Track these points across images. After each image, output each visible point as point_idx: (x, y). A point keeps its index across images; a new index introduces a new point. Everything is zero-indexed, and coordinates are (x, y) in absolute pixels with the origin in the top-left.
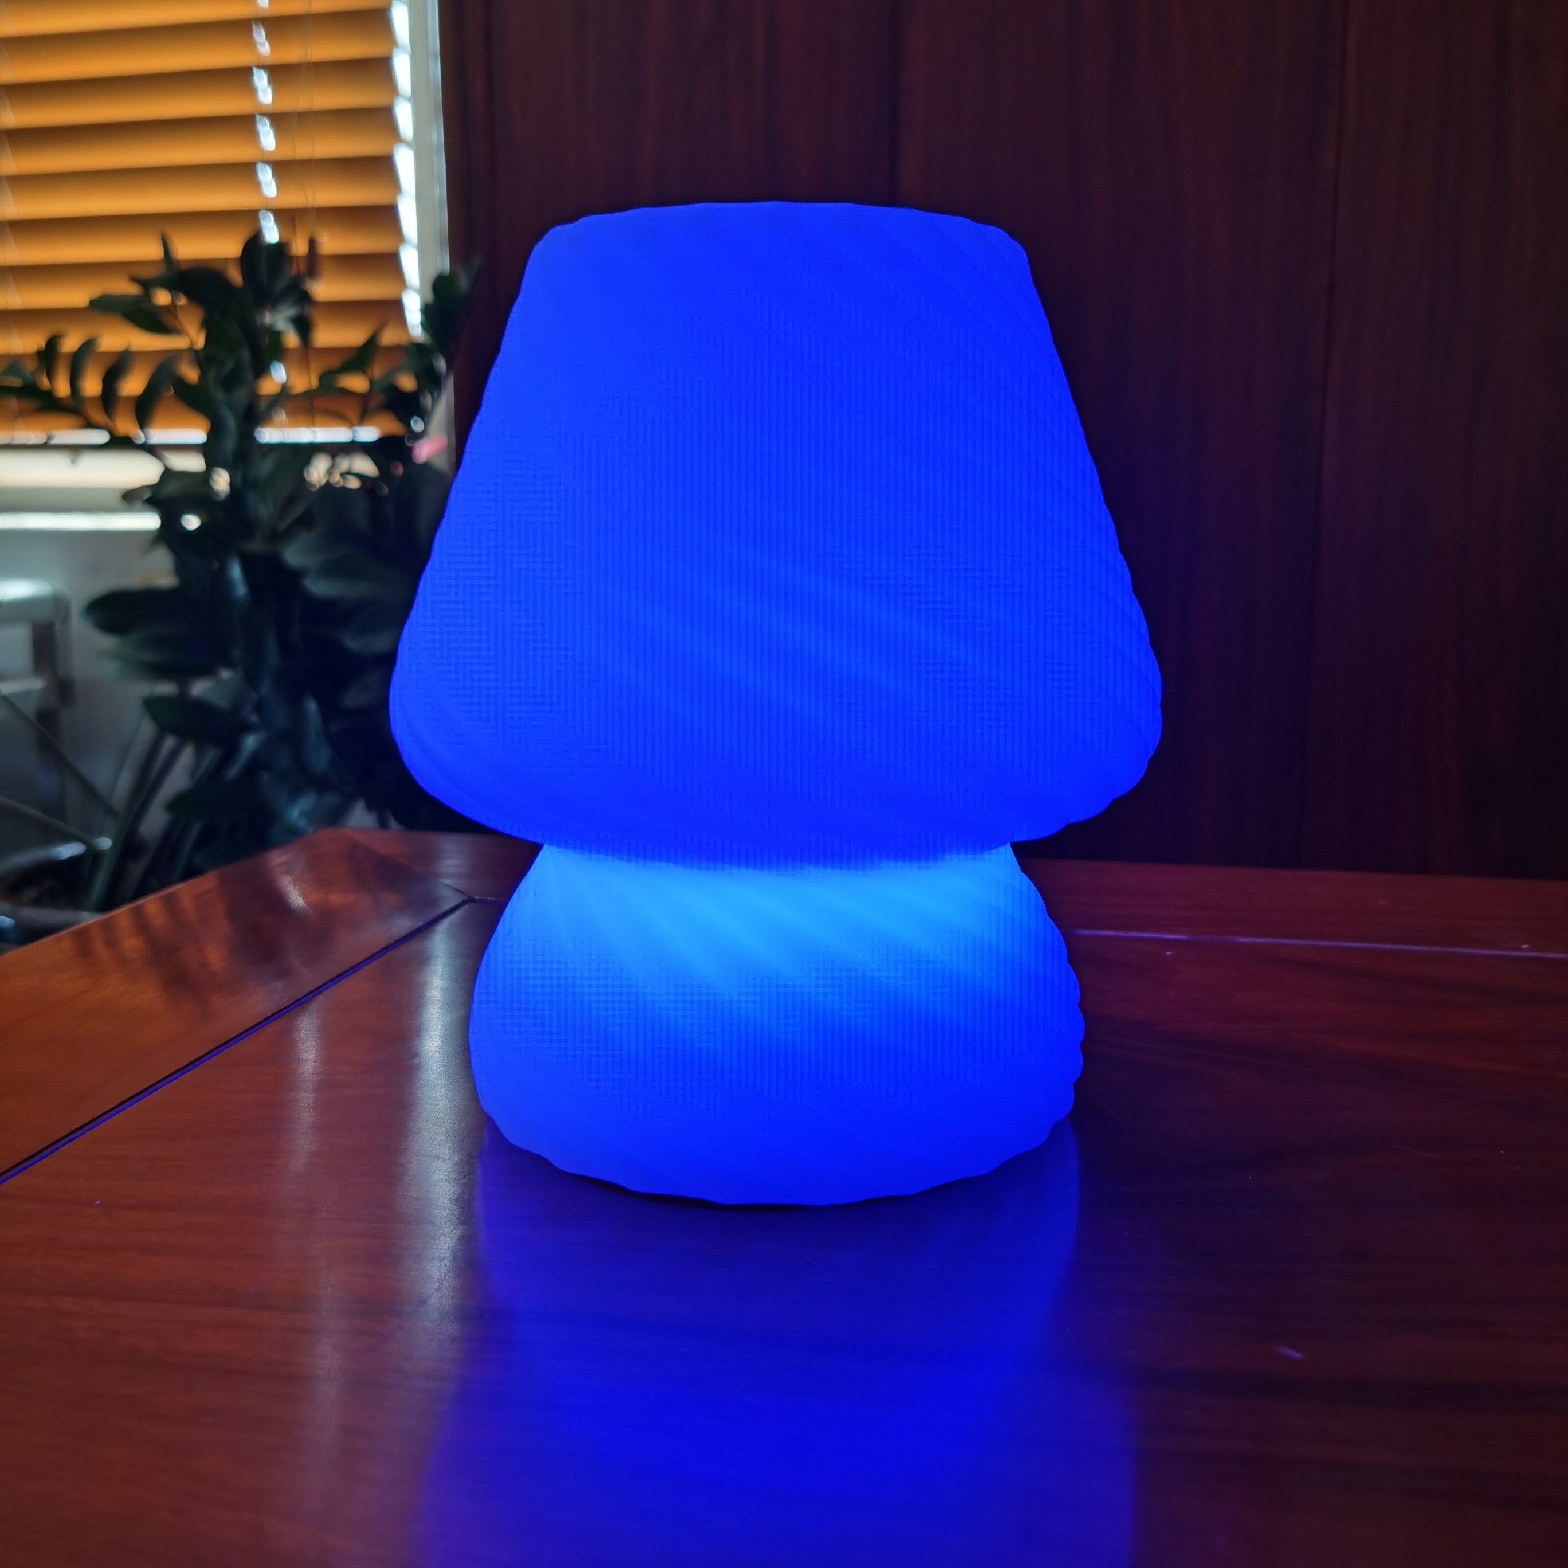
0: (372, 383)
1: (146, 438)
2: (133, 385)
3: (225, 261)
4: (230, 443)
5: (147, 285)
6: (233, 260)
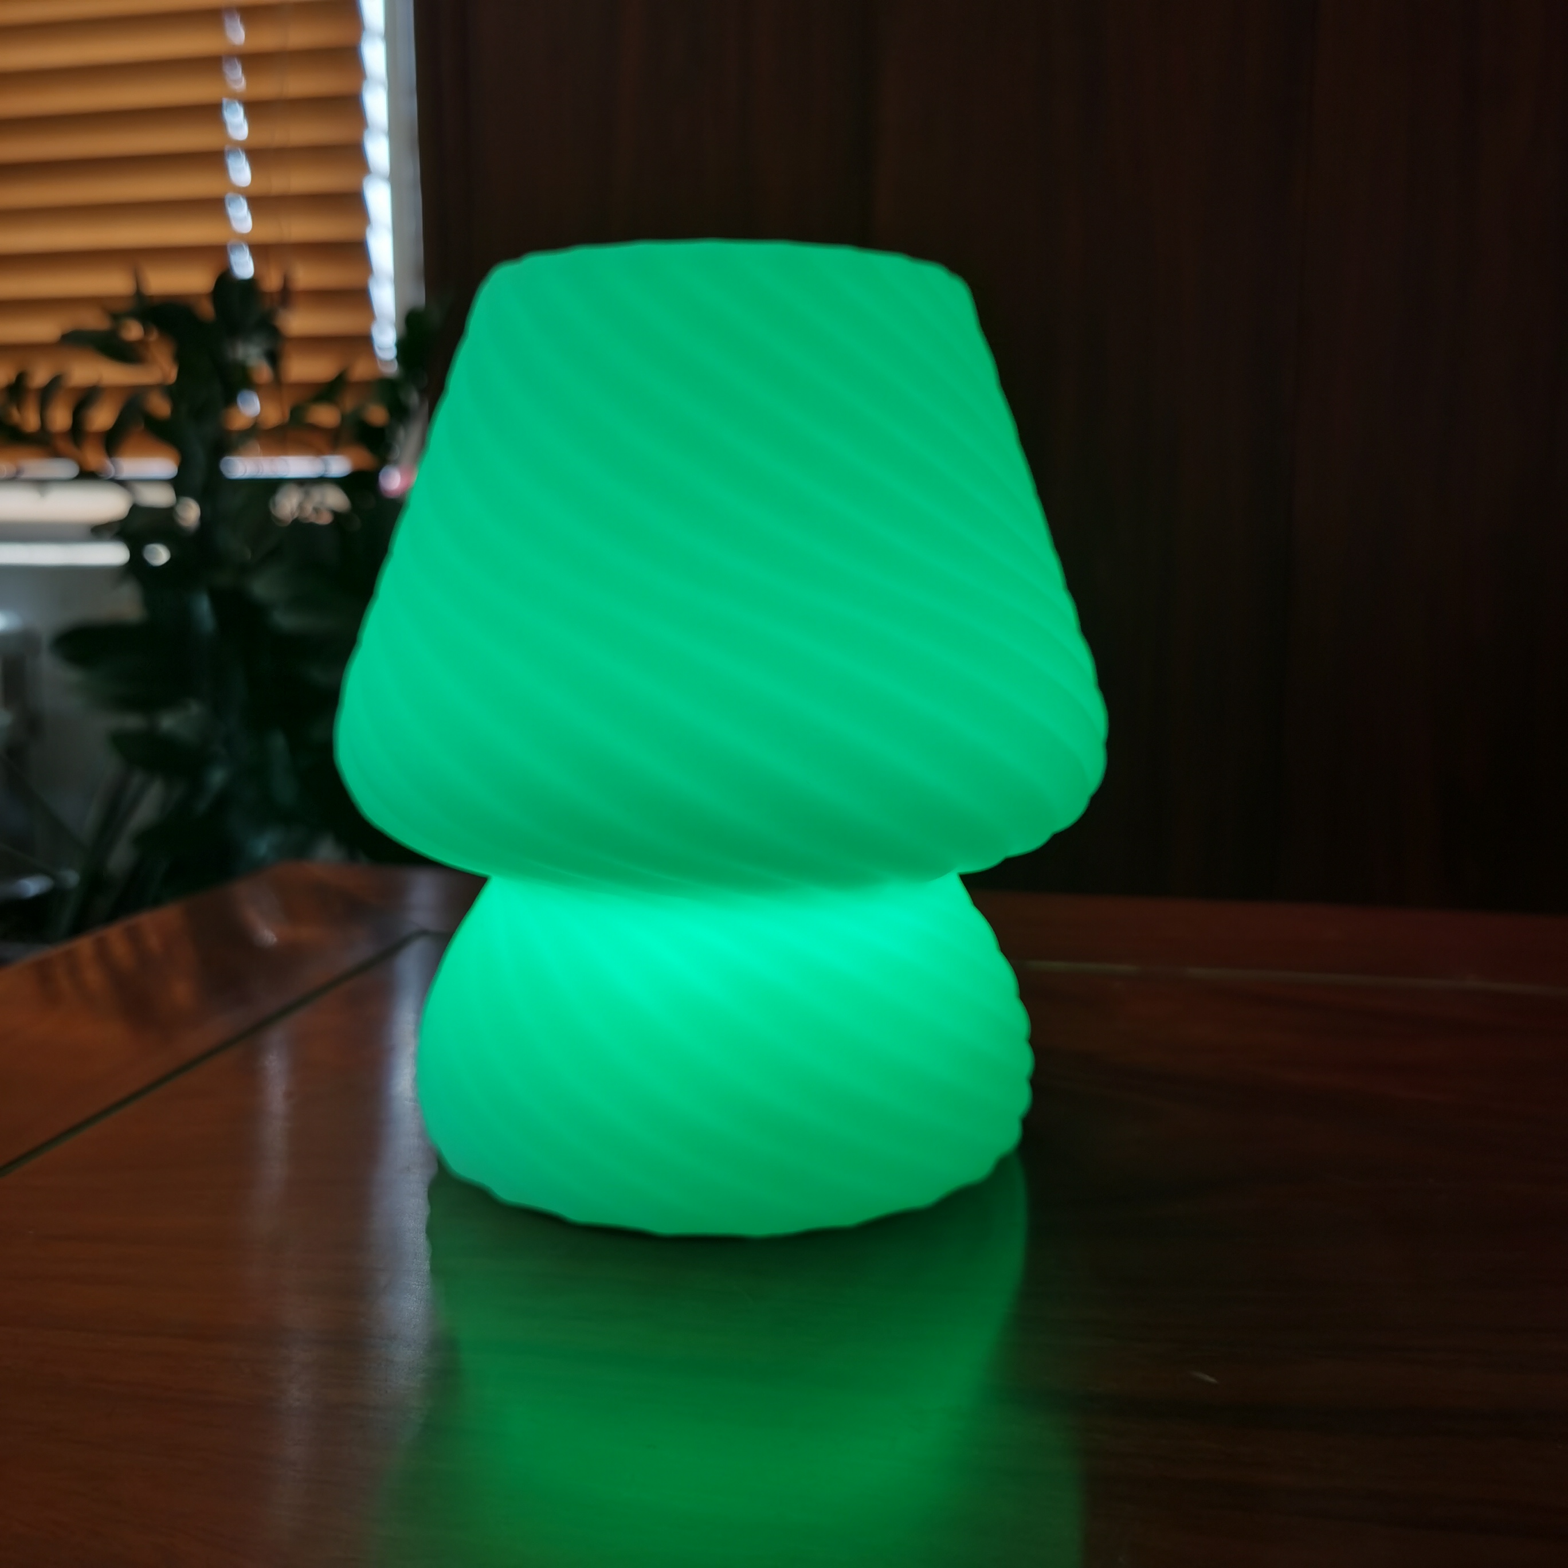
0: (343, 415)
1: (116, 472)
2: (101, 419)
3: (198, 296)
5: (117, 317)
6: (204, 294)
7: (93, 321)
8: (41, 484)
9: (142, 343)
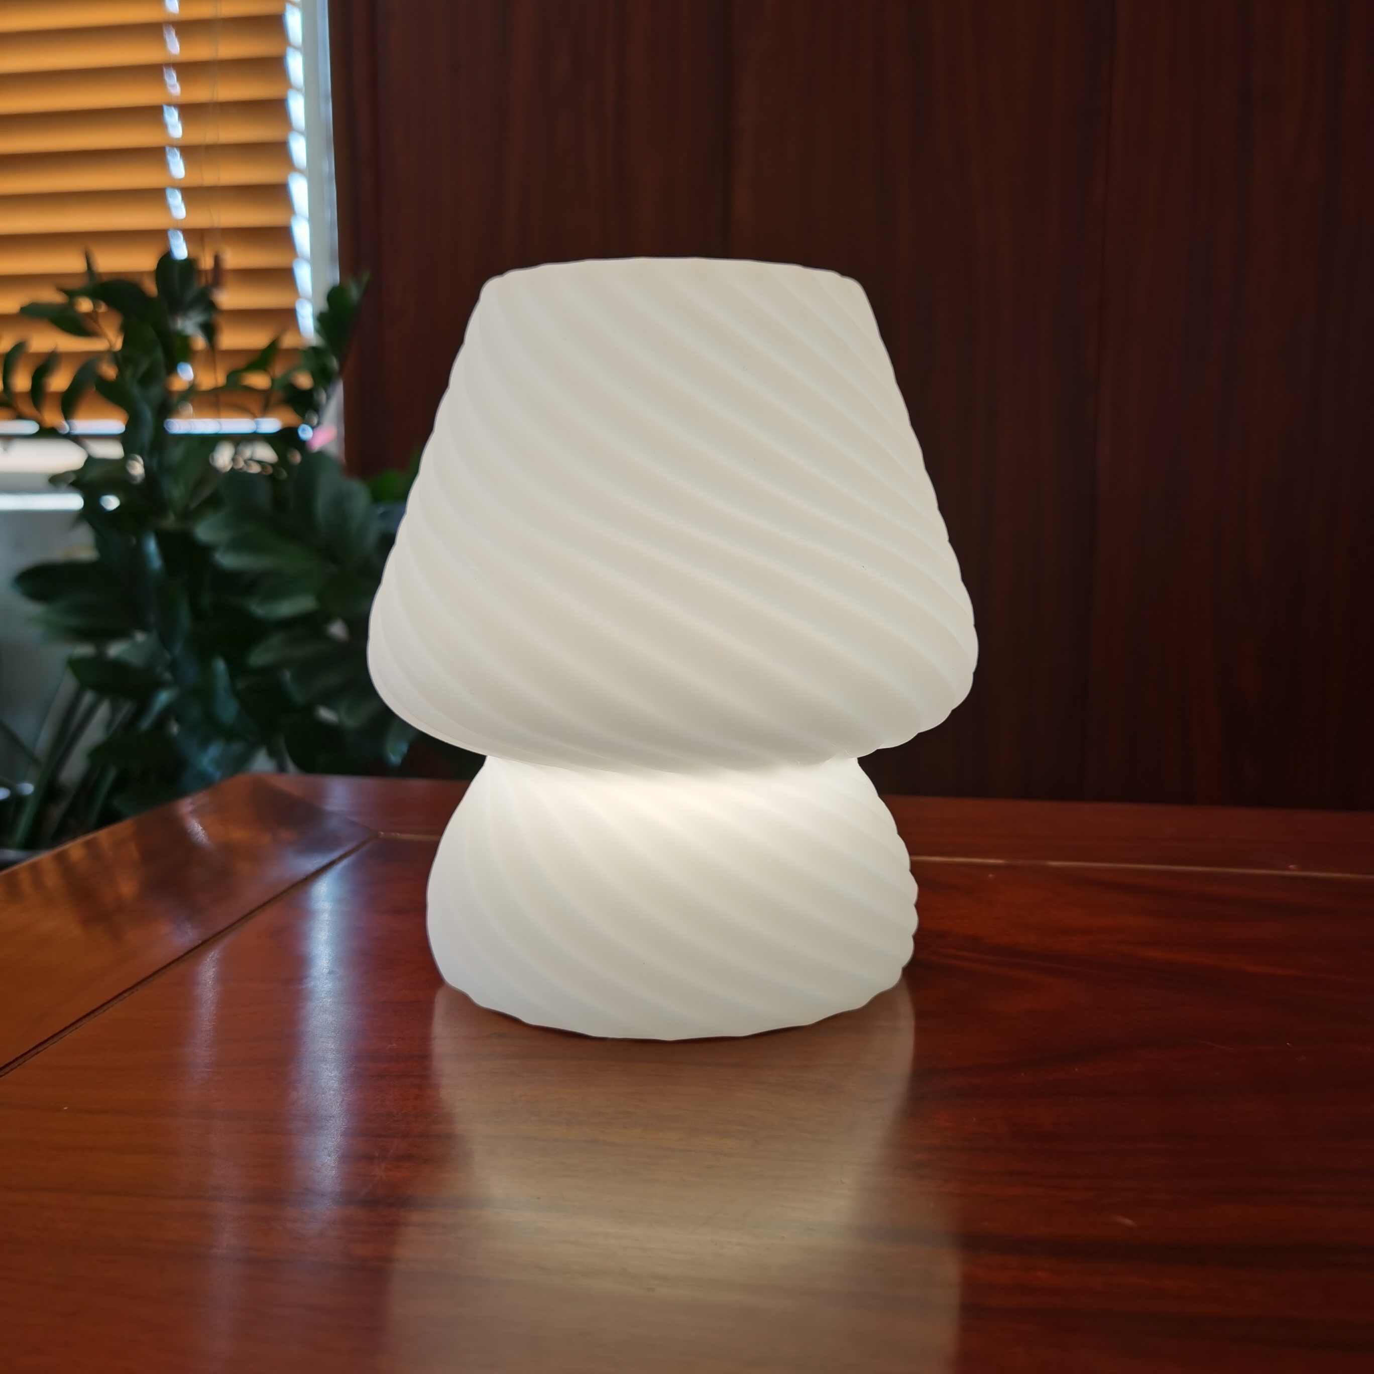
0: (273, 381)
1: (70, 429)
2: (59, 382)
3: (142, 273)
4: (147, 434)
5: (72, 294)
6: (148, 273)
7: (50, 296)
8: (5, 439)
9: (92, 316)
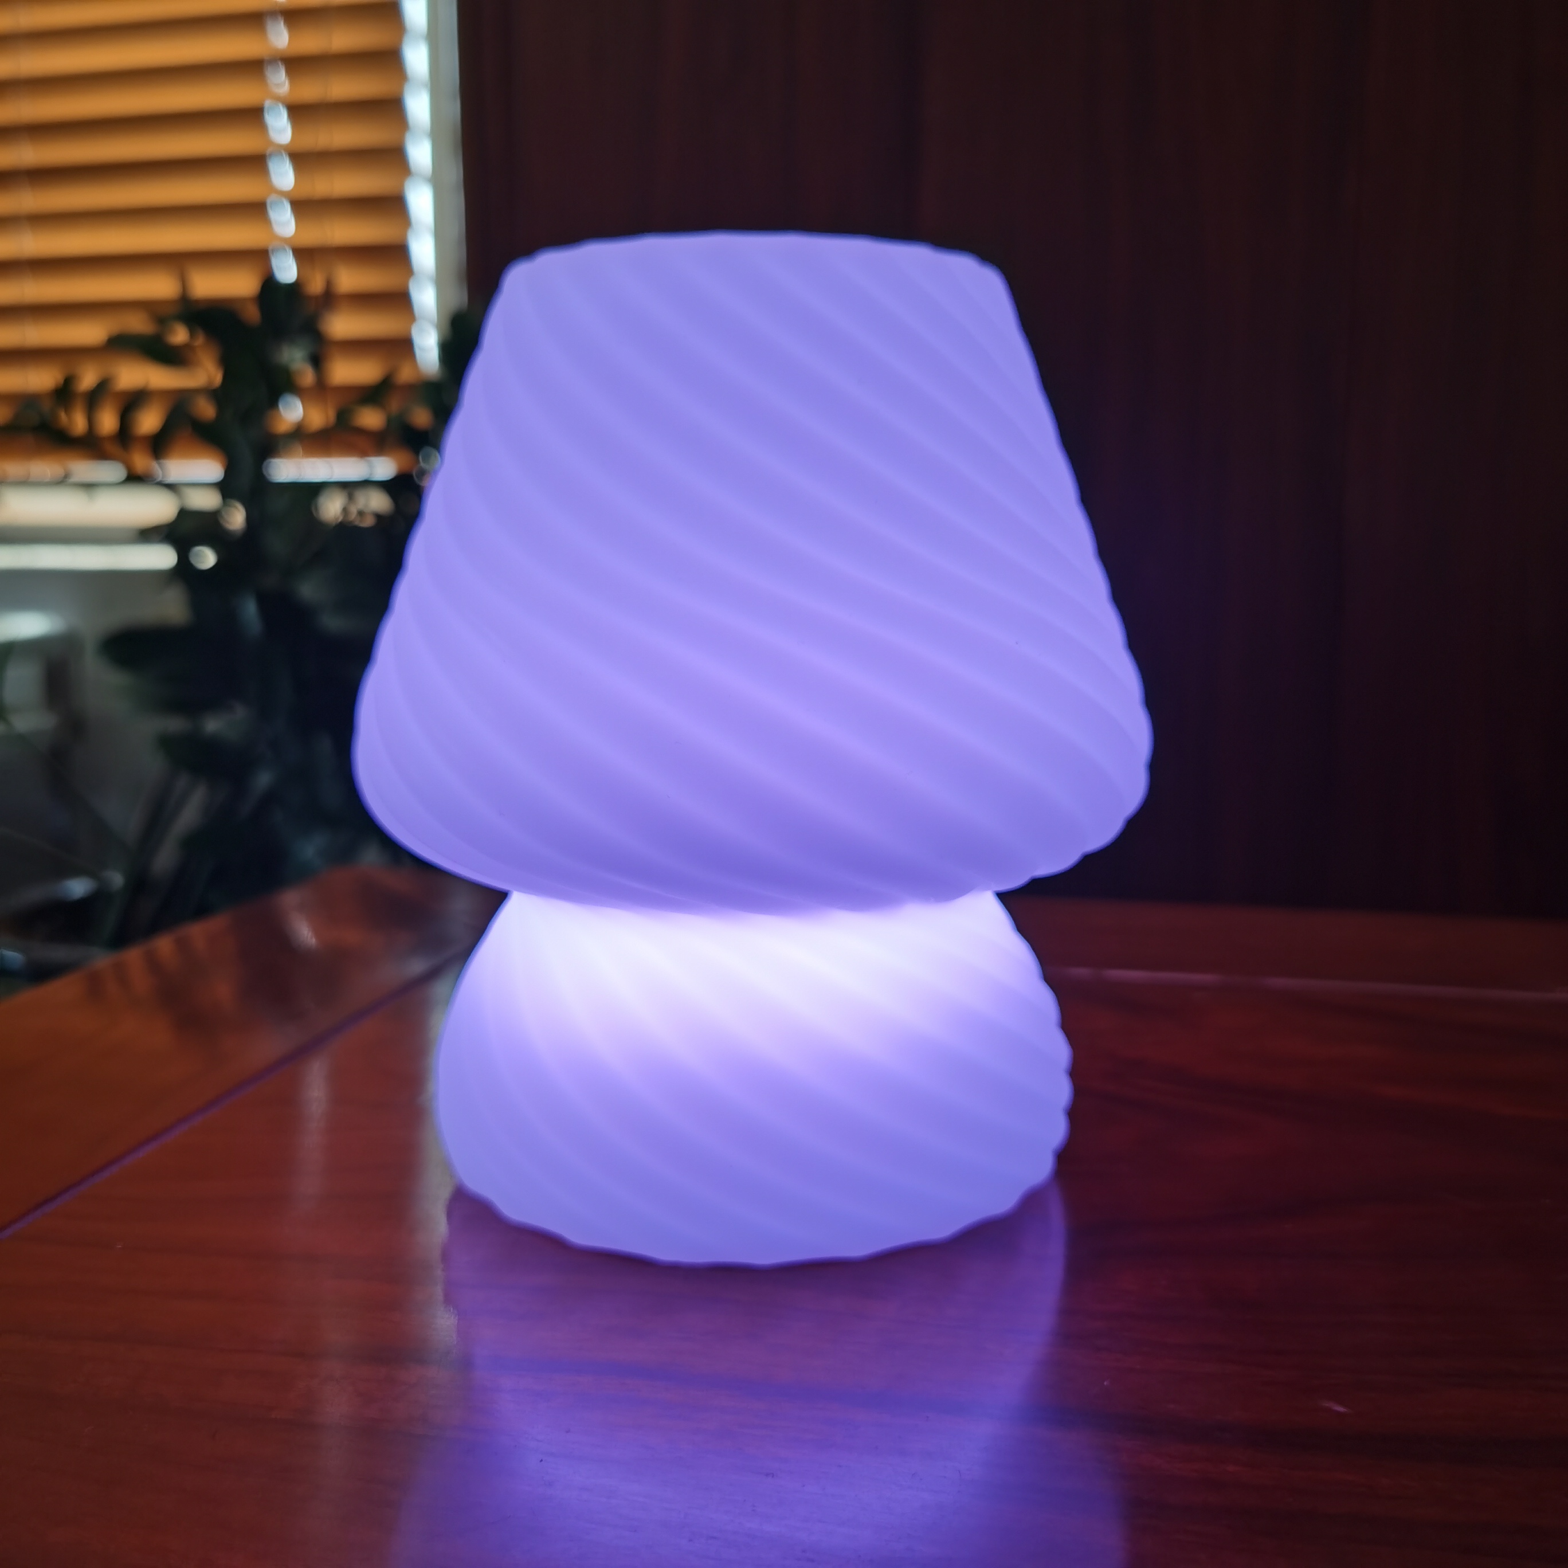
0: (388, 419)
1: (164, 476)
2: (149, 421)
3: (242, 299)
5: (164, 321)
6: (250, 299)
7: (138, 324)
8: (89, 487)
9: (187, 347)
